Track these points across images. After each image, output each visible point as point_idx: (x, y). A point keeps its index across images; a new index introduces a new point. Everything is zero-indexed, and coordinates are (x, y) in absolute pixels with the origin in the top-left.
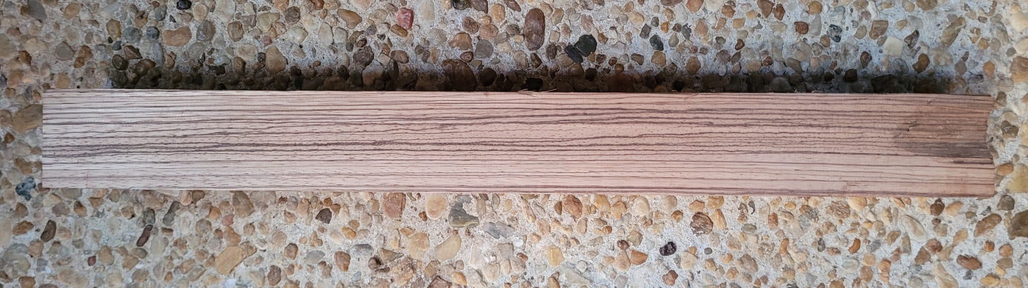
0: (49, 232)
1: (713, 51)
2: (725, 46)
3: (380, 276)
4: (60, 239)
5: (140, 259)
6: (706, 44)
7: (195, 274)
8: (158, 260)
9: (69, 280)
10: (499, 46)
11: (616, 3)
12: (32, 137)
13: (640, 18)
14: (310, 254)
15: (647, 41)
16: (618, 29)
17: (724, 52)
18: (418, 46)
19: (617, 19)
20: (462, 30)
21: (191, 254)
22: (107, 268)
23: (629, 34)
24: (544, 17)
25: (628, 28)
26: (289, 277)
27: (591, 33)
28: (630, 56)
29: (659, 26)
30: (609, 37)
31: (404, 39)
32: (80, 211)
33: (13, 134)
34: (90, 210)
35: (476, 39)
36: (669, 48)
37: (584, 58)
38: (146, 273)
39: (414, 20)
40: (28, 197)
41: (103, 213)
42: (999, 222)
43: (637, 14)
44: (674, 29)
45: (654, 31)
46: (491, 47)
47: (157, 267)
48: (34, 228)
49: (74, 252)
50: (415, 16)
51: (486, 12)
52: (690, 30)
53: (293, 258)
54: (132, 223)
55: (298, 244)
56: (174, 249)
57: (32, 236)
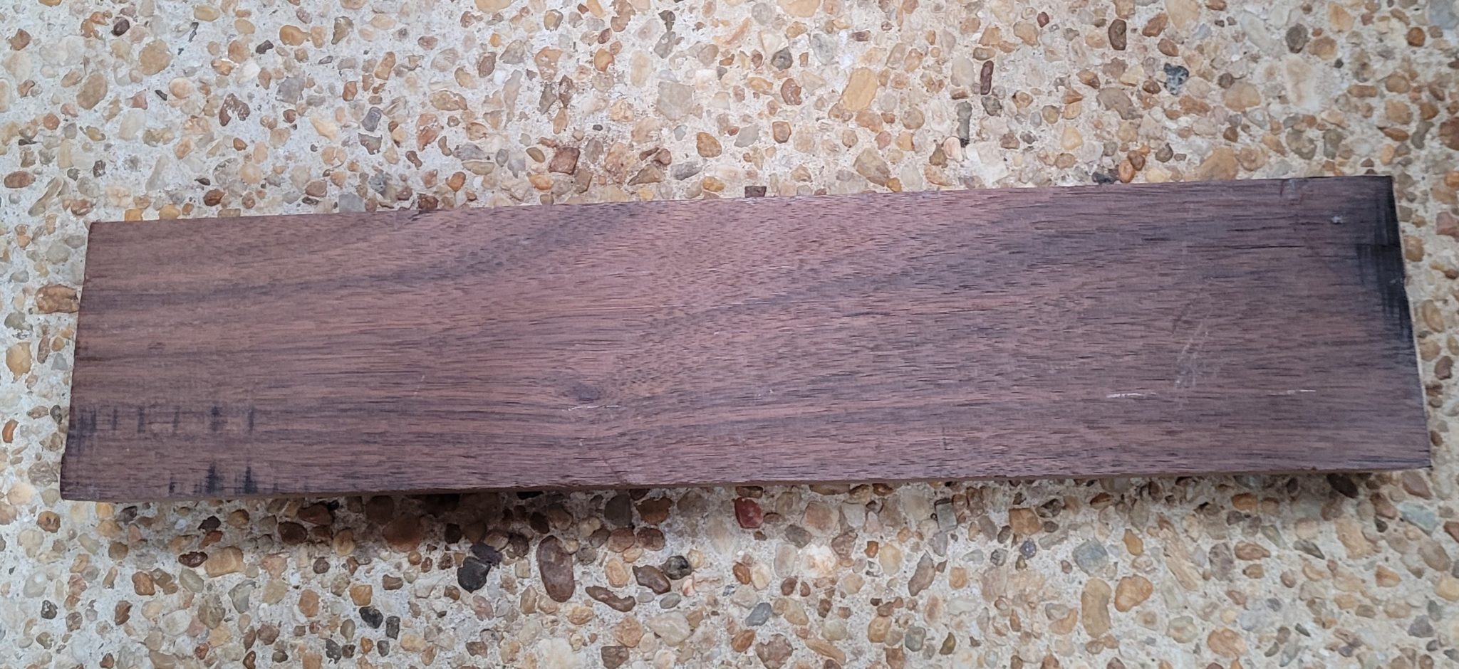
0: (1118, 35)
1: (286, 636)
2: (271, 650)
3: (650, 146)
4: (1098, 31)
5: (980, 46)
6: (300, 642)
7: (898, 55)
8: (955, 54)
10: (600, 526)
11: (450, 654)
12: (1200, 147)
13: (407, 646)
14: (756, 138)
15: (386, 615)
16: (435, 616)
17: (270, 640)
19: (440, 630)
20: (662, 529)
21: (915, 78)
22: (1019, 19)
23: (416, 614)
24: (548, 592)
25: (420, 624)
26: (771, 98)
27: (472, 595)
28: (406, 583)
29: (375, 643)
30: (443, 599)
32: (1088, 77)
33: (1228, 142)
34: (1077, 84)
35: (636, 523)
36: (352, 617)
37: (472, 555)
38: (964, 31)
39: (734, 517)
40: (1168, 68)
41: (1056, 85)
43: (414, 650)
44: (352, 648)
45: (380, 633)
46: (612, 519)
47: (952, 44)
48: (1140, 31)
49: (1073, 22)
50: (736, 522)
51: (636, 570)
52: (329, 656)
53: (775, 125)
54: (1011, 88)
55: (777, 145)
56: (940, 77)
57: (1139, 21)
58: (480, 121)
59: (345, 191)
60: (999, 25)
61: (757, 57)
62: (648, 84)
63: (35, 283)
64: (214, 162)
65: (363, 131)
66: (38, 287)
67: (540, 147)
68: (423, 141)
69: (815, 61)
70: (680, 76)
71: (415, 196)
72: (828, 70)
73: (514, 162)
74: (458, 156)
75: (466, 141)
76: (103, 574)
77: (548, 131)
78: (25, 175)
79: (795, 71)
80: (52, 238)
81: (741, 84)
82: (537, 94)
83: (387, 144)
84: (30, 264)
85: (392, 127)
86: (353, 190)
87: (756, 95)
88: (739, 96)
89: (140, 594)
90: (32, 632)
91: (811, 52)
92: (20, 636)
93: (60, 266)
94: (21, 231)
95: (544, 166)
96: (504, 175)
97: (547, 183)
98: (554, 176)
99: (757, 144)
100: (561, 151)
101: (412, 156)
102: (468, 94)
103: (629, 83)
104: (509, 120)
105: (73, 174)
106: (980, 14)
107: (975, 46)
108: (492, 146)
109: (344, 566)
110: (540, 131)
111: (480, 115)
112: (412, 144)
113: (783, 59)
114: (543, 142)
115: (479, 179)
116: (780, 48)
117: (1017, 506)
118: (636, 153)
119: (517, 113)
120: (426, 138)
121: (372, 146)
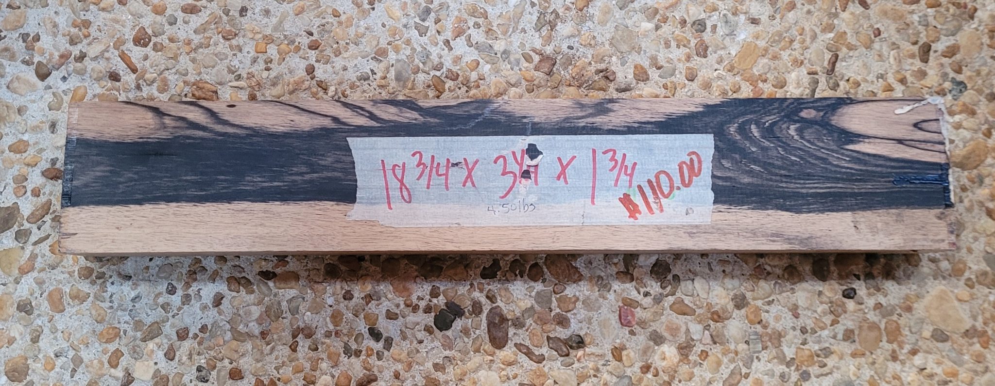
0: (925, 52)
1: (319, 335)
2: (308, 342)
3: (603, 66)
4: (912, 47)
5: (832, 42)
6: (327, 341)
7: (777, 38)
8: (815, 45)
9: (894, 11)
10: (529, 306)
11: (422, 368)
12: (965, 137)
13: (396, 357)
14: (673, 74)
15: (385, 335)
16: (415, 342)
17: (309, 336)
18: (609, 291)
19: (418, 351)
20: (569, 315)
21: (785, 55)
22: (861, 29)
23: (404, 338)
24: (491, 341)
25: (406, 345)
26: (688, 50)
27: (442, 333)
28: (400, 317)
29: (375, 352)
30: (423, 332)
31: (625, 295)
32: (899, 77)
33: (985, 138)
34: (891, 79)
35: (553, 308)
36: (363, 331)
37: (445, 308)
38: (824, 31)
39: (617, 317)
40: (953, 80)
41: (878, 78)
42: (29, 217)
43: (399, 361)
44: (361, 351)
45: (380, 346)
46: (538, 302)
47: (814, 37)
48: (939, 53)
49: (896, 37)
50: (618, 321)
51: (548, 338)
52: (344, 353)
53: (688, 68)
54: (849, 74)
55: (686, 82)
56: (802, 58)
57: (940, 46)
58: (494, 28)
59: (400, 57)
60: (847, 31)
61: (684, 22)
62: (608, 25)
63: (191, 78)
64: (318, 22)
65: (417, 20)
66: (193, 80)
67: (532, 53)
68: (456, 34)
69: (721, 31)
70: (629, 23)
71: (445, 69)
72: (727, 38)
73: (512, 59)
74: (477, 49)
75: (483, 40)
76: (210, 272)
77: (538, 44)
78: (196, 6)
79: (707, 36)
80: (206, 51)
81: (670, 37)
82: (535, 18)
83: (432, 31)
84: (190, 66)
85: (437, 21)
86: (404, 57)
87: (678, 46)
88: (667, 45)
89: (230, 290)
90: (159, 301)
91: (719, 25)
92: (151, 302)
93: (209, 70)
94: (189, 43)
95: (532, 66)
96: (505, 66)
97: (532, 77)
98: (537, 74)
99: (673, 79)
100: (544, 58)
101: (447, 42)
102: (489, 9)
103: (596, 22)
104: (513, 31)
105: (227, 13)
106: (836, 22)
107: (828, 42)
108: (499, 46)
109: (362, 298)
110: (532, 43)
111: (495, 24)
112: (448, 35)
113: (700, 26)
114: (534, 50)
115: (488, 66)
116: (699, 18)
117: (802, 346)
118: (592, 69)
119: (520, 28)
120: (459, 33)
121: (423, 32)
